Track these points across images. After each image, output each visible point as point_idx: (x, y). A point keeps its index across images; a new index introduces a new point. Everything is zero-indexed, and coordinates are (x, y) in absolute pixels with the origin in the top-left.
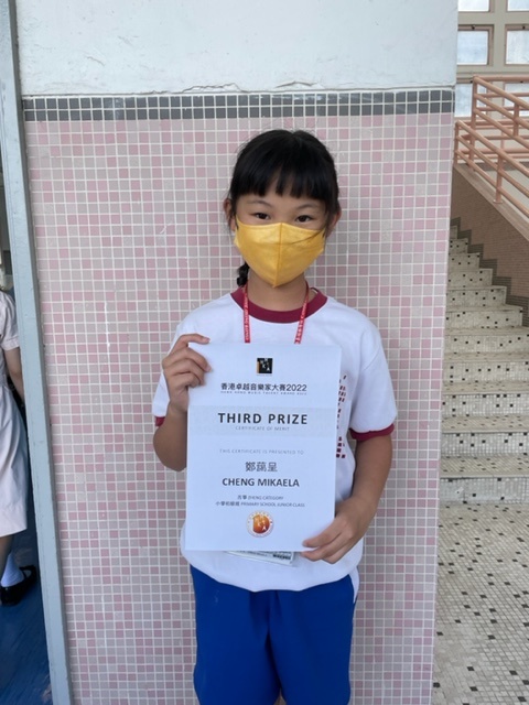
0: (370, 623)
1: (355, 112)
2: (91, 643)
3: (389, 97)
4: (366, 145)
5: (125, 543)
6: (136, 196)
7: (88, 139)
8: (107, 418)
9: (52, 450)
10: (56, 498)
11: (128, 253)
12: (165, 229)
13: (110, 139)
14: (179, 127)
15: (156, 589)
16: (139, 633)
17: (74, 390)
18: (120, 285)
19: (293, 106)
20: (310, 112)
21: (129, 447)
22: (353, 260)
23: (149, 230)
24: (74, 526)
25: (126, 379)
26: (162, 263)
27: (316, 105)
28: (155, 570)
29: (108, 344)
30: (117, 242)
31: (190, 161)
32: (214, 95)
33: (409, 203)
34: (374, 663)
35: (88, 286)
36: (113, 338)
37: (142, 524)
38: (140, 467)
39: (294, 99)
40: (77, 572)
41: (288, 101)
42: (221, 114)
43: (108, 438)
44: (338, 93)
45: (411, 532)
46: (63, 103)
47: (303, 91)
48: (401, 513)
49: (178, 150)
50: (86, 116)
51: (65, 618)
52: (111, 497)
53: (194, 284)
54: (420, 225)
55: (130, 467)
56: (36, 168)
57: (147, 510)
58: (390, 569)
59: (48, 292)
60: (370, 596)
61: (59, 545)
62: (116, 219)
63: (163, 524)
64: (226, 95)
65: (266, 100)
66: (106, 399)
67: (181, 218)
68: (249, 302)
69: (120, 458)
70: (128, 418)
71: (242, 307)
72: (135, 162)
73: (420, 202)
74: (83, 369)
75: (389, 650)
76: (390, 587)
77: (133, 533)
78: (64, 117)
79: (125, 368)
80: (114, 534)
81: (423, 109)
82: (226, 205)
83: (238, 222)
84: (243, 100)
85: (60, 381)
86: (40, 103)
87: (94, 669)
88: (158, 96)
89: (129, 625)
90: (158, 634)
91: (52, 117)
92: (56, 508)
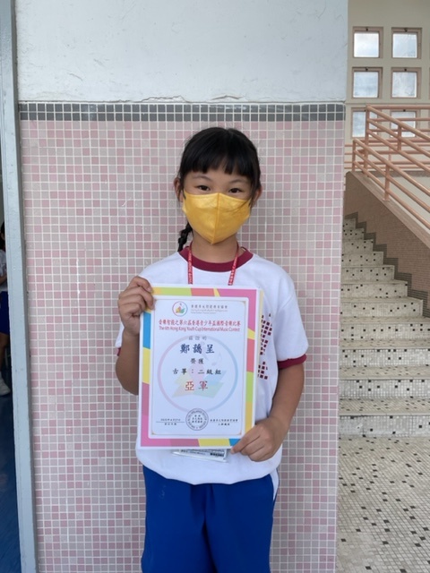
0: (284, 521)
1: (271, 118)
2: (56, 539)
3: (297, 108)
4: (279, 143)
5: (86, 454)
6: (104, 177)
7: (68, 134)
8: (75, 351)
9: (30, 376)
10: (32, 416)
11: (97, 220)
12: (125, 203)
13: (85, 135)
14: (138, 127)
15: (111, 493)
16: (96, 531)
17: (50, 327)
18: (90, 246)
19: (225, 113)
20: (238, 118)
21: (93, 375)
22: (270, 229)
23: (113, 204)
24: (45, 439)
25: (91, 319)
26: (122, 229)
27: (242, 113)
28: (110, 477)
29: (79, 292)
30: (89, 212)
31: (146, 152)
32: (166, 104)
33: (313, 186)
34: (288, 555)
35: (64, 245)
36: (82, 287)
37: (101, 438)
38: (101, 391)
39: (226, 108)
40: (46, 478)
41: (221, 109)
42: (170, 118)
43: (76, 367)
44: (258, 105)
45: (317, 445)
46: (50, 107)
47: (233, 103)
48: (309, 429)
49: (138, 144)
50: (68, 118)
51: (36, 517)
52: (77, 415)
53: (148, 246)
54: (320, 203)
55: (93, 391)
56: (27, 155)
57: (105, 426)
58: (300, 476)
59: (32, 250)
60: (284, 499)
61: (33, 455)
62: (88, 195)
63: (118, 438)
64: (174, 104)
65: (204, 108)
66: (75, 336)
67: (138, 195)
68: (193, 257)
69: (85, 383)
70: (92, 351)
71: (187, 260)
72: (103, 152)
73: (321, 187)
74: (58, 311)
75: (300, 544)
76: (300, 491)
77: (94, 446)
78: (50, 117)
79: (91, 311)
80: (78, 447)
81: (322, 118)
82: (176, 183)
83: (185, 193)
84: (187, 108)
85: (39, 320)
86: (32, 107)
87: (57, 561)
88: (123, 104)
89: (88, 523)
90: (111, 531)
91: (42, 117)
92: (32, 424)
